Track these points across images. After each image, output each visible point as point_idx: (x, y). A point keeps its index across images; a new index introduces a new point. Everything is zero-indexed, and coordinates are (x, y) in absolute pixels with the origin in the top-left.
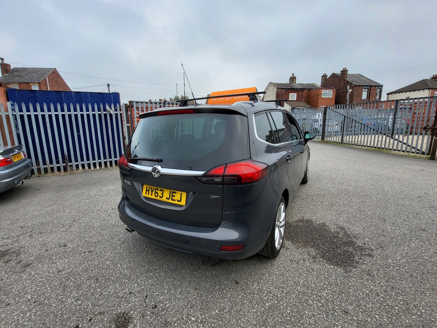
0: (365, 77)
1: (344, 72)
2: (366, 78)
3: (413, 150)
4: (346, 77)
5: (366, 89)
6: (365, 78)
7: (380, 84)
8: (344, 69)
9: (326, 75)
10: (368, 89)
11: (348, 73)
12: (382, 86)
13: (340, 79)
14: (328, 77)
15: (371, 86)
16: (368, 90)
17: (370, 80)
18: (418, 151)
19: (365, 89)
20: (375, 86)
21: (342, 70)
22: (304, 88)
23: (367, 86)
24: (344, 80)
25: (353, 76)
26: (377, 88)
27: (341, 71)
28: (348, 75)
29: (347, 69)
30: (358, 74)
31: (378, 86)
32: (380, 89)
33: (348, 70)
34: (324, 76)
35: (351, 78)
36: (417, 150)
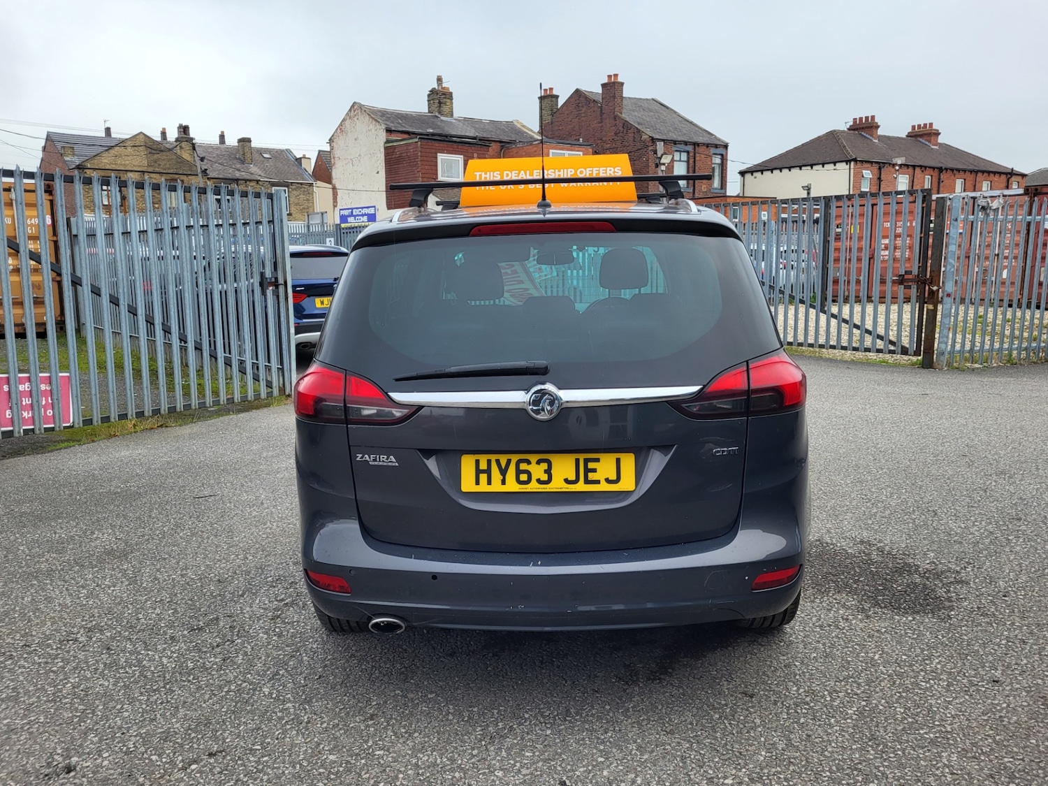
0: (675, 112)
1: (612, 87)
2: (679, 116)
3: (880, 344)
4: (621, 107)
5: (682, 154)
6: (675, 116)
7: (719, 140)
8: (610, 77)
9: (555, 93)
10: (688, 152)
11: (624, 96)
12: (726, 146)
13: (602, 113)
14: (561, 102)
15: (696, 144)
16: (688, 158)
17: (691, 123)
18: (892, 348)
19: (678, 153)
20: (708, 145)
21: (606, 81)
22: (485, 135)
23: (686, 143)
24: (615, 118)
25: (638, 103)
26: (713, 150)
27: (604, 86)
28: (625, 102)
29: (620, 79)
30: (653, 99)
31: (716, 146)
32: (722, 155)
33: (622, 84)
34: (547, 99)
35: (634, 111)
36: (888, 342)
